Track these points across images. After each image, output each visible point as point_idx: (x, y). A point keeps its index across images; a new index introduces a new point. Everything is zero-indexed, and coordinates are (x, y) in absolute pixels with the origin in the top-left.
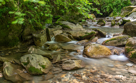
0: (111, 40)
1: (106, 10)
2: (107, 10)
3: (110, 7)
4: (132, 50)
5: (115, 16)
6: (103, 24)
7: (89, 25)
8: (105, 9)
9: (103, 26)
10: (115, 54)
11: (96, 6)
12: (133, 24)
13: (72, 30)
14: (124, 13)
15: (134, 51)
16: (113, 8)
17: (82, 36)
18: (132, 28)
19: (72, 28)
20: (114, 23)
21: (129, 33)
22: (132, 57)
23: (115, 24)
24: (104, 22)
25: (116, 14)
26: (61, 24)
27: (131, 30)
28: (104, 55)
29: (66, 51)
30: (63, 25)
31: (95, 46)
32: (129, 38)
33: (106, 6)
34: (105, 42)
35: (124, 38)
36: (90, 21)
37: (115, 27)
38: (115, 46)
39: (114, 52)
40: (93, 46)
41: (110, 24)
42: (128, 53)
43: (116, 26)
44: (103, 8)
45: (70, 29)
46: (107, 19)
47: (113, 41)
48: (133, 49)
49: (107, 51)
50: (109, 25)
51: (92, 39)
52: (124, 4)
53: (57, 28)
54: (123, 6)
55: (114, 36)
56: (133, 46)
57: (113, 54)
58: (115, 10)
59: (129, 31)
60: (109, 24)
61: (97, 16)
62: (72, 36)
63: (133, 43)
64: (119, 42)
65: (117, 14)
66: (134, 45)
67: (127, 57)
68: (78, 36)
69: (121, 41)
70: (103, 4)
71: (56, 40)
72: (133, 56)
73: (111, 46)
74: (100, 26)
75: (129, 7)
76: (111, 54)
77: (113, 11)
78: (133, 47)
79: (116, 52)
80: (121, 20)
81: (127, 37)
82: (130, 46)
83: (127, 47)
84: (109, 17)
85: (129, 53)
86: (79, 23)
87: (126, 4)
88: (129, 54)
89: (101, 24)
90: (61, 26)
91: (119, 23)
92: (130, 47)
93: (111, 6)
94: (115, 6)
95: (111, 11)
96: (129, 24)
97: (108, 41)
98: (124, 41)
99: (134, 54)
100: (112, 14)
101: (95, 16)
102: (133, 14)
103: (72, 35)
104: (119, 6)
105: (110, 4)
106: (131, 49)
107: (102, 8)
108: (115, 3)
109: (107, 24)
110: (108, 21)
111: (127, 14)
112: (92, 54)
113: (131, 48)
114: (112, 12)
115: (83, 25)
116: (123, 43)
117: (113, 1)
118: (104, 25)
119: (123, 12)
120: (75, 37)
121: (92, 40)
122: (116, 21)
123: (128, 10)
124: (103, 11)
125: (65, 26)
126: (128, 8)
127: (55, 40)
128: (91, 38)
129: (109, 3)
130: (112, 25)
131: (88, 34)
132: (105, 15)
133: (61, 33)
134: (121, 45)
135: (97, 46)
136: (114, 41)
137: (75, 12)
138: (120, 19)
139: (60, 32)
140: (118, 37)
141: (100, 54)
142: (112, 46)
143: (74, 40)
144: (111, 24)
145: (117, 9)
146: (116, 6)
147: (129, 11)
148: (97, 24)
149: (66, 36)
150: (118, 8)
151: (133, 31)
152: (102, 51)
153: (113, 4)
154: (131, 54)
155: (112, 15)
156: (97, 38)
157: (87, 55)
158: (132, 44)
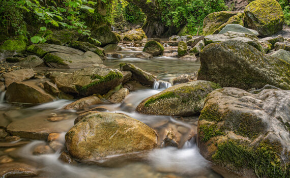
0: (161, 98)
1: (172, 21)
2: (174, 21)
3: (181, 15)
4: (217, 134)
5: (191, 35)
6: (157, 51)
7: (123, 55)
8: (171, 18)
9: (158, 56)
10: (168, 143)
11: (149, 12)
12: (225, 50)
13: (69, 68)
14: (210, 27)
15: (224, 138)
16: (188, 15)
17: (81, 86)
18: (221, 61)
19: (70, 62)
20: (183, 49)
21: (214, 74)
22: (217, 158)
23: (188, 52)
24: (160, 47)
25: (194, 30)
26: (40, 53)
27: (219, 67)
28: (130, 149)
29: (14, 139)
30: (46, 53)
31: (103, 121)
32: (214, 89)
33: (173, 12)
34: (144, 104)
35: (199, 91)
36: (130, 45)
37: (187, 58)
38: (172, 116)
39: (164, 138)
40: (96, 122)
41: (175, 51)
42: (206, 141)
43: (187, 56)
44: (166, 16)
45: (63, 66)
46: (172, 41)
47: (167, 100)
48: (222, 129)
49: (142, 137)
50: (172, 54)
51: (113, 93)
52: (210, 8)
53: (27, 63)
54: (209, 12)
55: (175, 82)
56: (221, 120)
57: (163, 143)
58: (192, 22)
59: (215, 69)
60: (172, 52)
61: (153, 34)
62: (55, 86)
63: (220, 111)
64: (183, 102)
65: (197, 29)
66: (224, 117)
67: (204, 156)
68: (71, 86)
69: (189, 100)
70: (166, 8)
71: (9, 97)
72: (220, 155)
73: (160, 114)
74: (150, 57)
75: (219, 12)
76: (155, 146)
77: (187, 22)
78: (222, 123)
79: (173, 137)
80: (202, 42)
81: (208, 87)
82: (212, 120)
83: (204, 122)
84: (177, 37)
85: (209, 142)
86: (94, 50)
87: (214, 8)
88: (209, 145)
89: (153, 52)
90: (41, 57)
91: (195, 49)
92: (212, 123)
93: (182, 12)
94: (192, 12)
95: (183, 23)
96: (213, 49)
97: (152, 100)
98: (199, 99)
99: (225, 148)
100: (185, 29)
101: (144, 33)
102: (229, 27)
103: (58, 82)
104: (199, 11)
105: (180, 7)
106: (217, 130)
107: (164, 16)
108: (190, 5)
109: (169, 52)
110: (172, 45)
111: (217, 30)
112: (92, 148)
113: (214, 127)
114: (185, 24)
115: (109, 53)
116: (196, 106)
117: (187, 2)
118: (161, 53)
119: (209, 25)
120: (65, 87)
121: (113, 97)
122: (190, 44)
123: (219, 21)
124: (165, 22)
125: (50, 58)
126: (218, 17)
127: (5, 98)
128: (111, 91)
129: (179, 5)
130: (181, 54)
131: (98, 78)
132: (171, 31)
133: (29, 77)
134: (191, 112)
135: (110, 121)
136: (171, 99)
137: (94, 22)
138: (199, 40)
139: (27, 74)
140: (182, 89)
141: (119, 149)
142: (164, 115)
143: (63, 98)
144: (177, 51)
145: (196, 18)
146: (194, 12)
147: (221, 23)
148: (144, 51)
149: (40, 86)
150: (198, 16)
151: (225, 69)
152: (124, 136)
153: (187, 7)
154: (216, 145)
155: (186, 32)
156: (126, 90)
157: (74, 153)
158: (219, 113)
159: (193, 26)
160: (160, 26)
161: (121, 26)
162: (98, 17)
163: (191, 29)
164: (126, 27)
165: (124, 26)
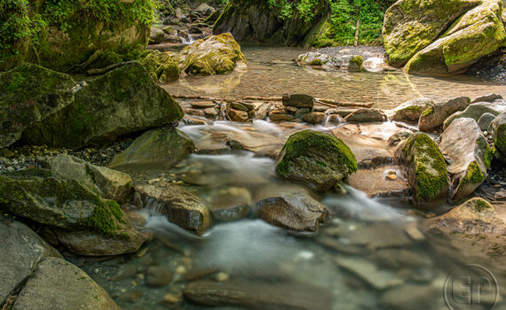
1: (294, 8)
2: (300, 8)
58: (343, 10)
65: (353, 28)
77: (330, 11)
84: (323, 57)
95: (321, 11)
100: (325, 28)
101: (238, 48)
114: (326, 15)
124: (278, 10)
155: (327, 36)
159: (344, 22)
160: (264, 16)
161: (170, 6)
162: (111, 10)
163: (341, 27)
164: (179, 10)
165: (175, 6)
